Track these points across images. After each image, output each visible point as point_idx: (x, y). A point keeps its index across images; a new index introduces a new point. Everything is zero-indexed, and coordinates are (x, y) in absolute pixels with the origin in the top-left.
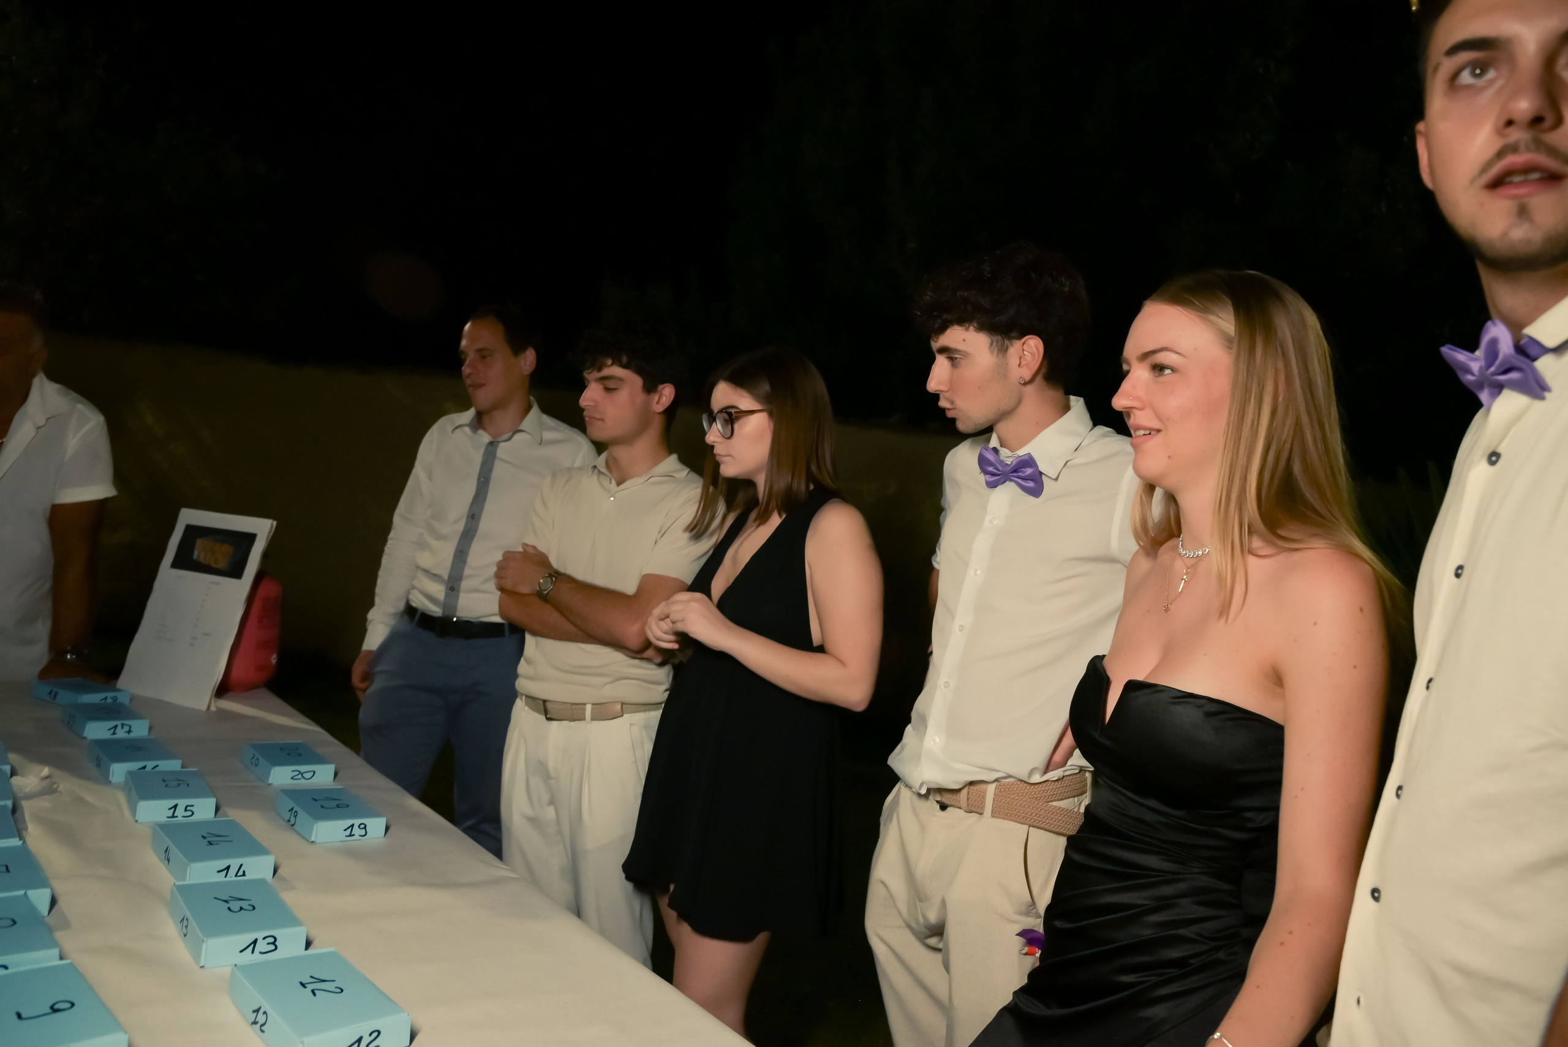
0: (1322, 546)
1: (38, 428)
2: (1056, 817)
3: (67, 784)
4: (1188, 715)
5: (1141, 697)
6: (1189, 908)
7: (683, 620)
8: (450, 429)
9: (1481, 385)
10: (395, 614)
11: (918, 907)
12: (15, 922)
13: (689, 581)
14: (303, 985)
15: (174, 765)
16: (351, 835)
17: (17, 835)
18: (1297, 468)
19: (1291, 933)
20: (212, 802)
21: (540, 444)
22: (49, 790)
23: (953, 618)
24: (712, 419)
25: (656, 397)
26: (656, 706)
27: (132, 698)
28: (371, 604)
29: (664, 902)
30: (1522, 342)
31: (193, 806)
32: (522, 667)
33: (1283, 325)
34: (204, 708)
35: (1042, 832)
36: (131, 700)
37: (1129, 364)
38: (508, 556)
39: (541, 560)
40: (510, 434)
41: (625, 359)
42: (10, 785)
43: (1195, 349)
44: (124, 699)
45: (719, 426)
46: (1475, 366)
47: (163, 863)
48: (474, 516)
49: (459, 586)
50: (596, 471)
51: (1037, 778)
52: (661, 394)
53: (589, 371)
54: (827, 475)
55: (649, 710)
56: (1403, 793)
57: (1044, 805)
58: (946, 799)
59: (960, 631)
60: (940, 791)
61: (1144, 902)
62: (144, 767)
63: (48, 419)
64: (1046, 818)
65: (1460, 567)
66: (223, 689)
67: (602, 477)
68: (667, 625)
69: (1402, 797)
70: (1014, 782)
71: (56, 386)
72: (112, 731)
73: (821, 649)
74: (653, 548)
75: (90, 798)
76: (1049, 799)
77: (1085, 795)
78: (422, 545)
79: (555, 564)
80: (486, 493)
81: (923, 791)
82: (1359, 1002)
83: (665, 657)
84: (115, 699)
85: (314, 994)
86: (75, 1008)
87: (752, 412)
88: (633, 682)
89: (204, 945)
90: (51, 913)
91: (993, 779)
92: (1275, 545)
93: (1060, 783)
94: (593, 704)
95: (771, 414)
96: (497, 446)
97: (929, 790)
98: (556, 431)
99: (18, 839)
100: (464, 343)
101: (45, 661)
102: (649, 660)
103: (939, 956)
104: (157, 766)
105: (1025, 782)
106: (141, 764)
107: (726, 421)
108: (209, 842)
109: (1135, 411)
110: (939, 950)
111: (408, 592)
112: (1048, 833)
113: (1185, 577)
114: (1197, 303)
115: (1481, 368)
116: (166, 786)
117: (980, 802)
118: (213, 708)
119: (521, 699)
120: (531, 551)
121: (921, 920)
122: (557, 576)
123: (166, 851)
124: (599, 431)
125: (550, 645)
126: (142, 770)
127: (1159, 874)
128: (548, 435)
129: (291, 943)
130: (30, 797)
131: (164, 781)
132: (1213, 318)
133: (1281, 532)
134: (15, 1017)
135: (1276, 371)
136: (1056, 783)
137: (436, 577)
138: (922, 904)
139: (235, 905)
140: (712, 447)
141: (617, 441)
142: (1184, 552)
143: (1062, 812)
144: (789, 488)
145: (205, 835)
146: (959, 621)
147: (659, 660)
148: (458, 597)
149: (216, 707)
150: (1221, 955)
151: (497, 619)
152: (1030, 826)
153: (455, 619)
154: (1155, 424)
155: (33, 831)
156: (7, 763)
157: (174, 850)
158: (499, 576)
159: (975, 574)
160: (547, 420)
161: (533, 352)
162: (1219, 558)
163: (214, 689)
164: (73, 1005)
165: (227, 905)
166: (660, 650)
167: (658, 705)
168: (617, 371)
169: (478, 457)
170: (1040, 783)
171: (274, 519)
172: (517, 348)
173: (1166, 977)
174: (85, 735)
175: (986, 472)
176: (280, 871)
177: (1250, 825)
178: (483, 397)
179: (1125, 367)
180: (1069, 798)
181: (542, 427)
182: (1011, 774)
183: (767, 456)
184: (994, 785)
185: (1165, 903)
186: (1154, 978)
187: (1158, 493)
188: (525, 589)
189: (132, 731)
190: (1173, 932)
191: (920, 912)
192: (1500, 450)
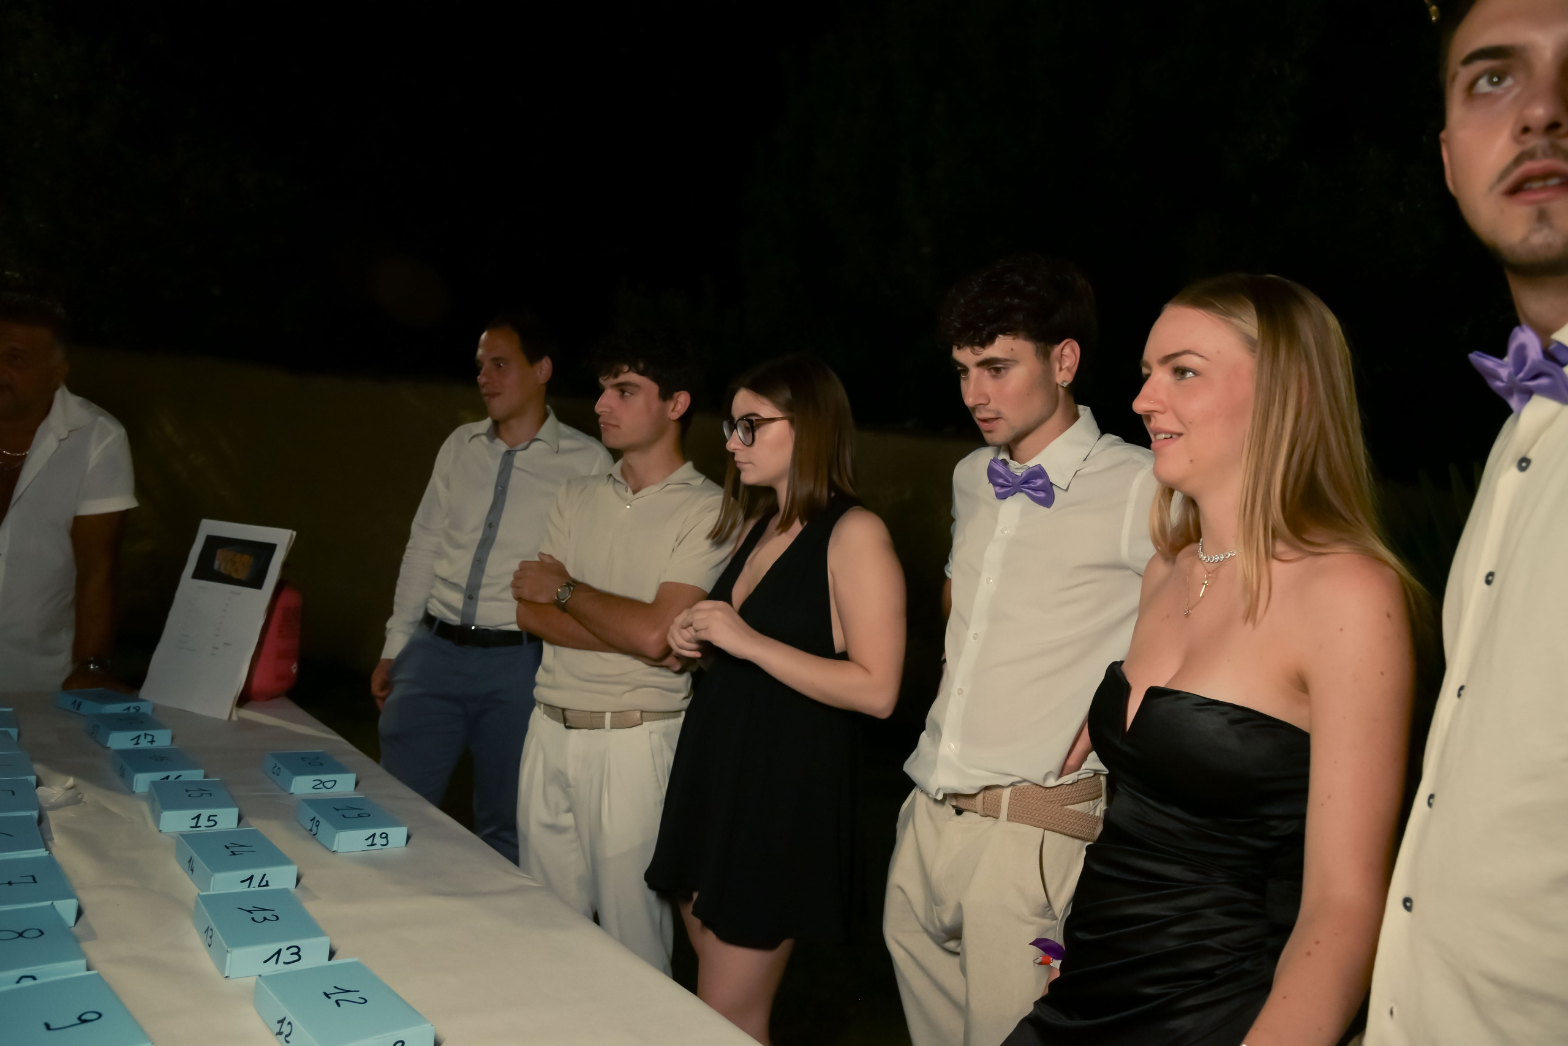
0: (1346, 551)
1: (61, 440)
2: (1071, 820)
3: (92, 795)
4: (1211, 723)
5: (1164, 704)
6: (1214, 919)
7: (707, 629)
8: (467, 437)
9: (1510, 391)
10: (413, 623)
11: (934, 910)
12: (42, 933)
13: (708, 589)
14: (327, 995)
15: (196, 775)
16: (372, 845)
17: (44, 846)
18: (1321, 472)
19: (1318, 942)
20: (234, 812)
21: (557, 453)
22: (74, 801)
23: (967, 626)
24: (733, 427)
25: (671, 405)
26: (674, 714)
27: (155, 708)
28: (389, 613)
29: (687, 911)
30: (1552, 347)
31: (216, 816)
32: (541, 676)
33: (1306, 329)
34: (226, 717)
35: (1057, 835)
36: (154, 709)
37: (1149, 367)
38: (525, 566)
39: (556, 569)
40: (528, 442)
41: (641, 365)
42: (36, 795)
43: (1218, 352)
44: (146, 708)
45: (740, 434)
46: (1504, 373)
47: (186, 872)
48: (491, 525)
49: (477, 594)
50: (611, 479)
51: (1051, 782)
52: (677, 401)
53: (605, 378)
54: (847, 480)
55: (669, 718)
56: (1435, 801)
57: (1059, 808)
58: (962, 804)
59: (975, 639)
60: (956, 796)
61: (1168, 913)
62: (167, 777)
63: (70, 432)
64: (1061, 821)
65: (1491, 574)
66: (244, 699)
67: (618, 485)
68: (690, 633)
69: (1434, 806)
70: (1029, 786)
71: (79, 399)
72: (135, 741)
73: (844, 656)
74: (671, 556)
75: (114, 809)
76: (1064, 803)
77: (1100, 799)
78: (439, 554)
79: (572, 573)
80: (504, 502)
81: (940, 797)
82: (1391, 1012)
83: (686, 665)
84: (138, 709)
85: (339, 1005)
86: (102, 1018)
87: (772, 420)
88: (652, 690)
89: (229, 955)
90: (78, 923)
91: (1009, 784)
92: (1300, 549)
93: (1075, 787)
94: (612, 712)
95: (792, 422)
96: (515, 454)
97: (945, 796)
98: (572, 439)
99: (45, 849)
100: (480, 352)
101: (68, 670)
102: (667, 667)
103: (956, 960)
104: (180, 776)
105: (1040, 786)
106: (164, 774)
107: (747, 428)
108: (232, 852)
109: (1156, 414)
110: (956, 954)
111: (427, 602)
112: (1063, 836)
113: (1206, 582)
114: (1219, 305)
115: (1510, 374)
116: (189, 796)
117: (996, 806)
118: (234, 718)
119: (540, 708)
120: (547, 560)
121: (938, 924)
122: (574, 585)
123: (190, 860)
124: (615, 438)
125: (569, 655)
126: (165, 780)
127: (1182, 884)
128: (565, 444)
129: (314, 954)
130: (55, 807)
131: (187, 791)
132: (1235, 321)
133: (1306, 537)
134: (44, 1028)
135: (1300, 376)
136: (1071, 787)
137: (454, 586)
138: (938, 907)
139: (259, 915)
140: (733, 454)
141: (633, 448)
142: (1205, 558)
143: (1077, 816)
144: (811, 496)
145: (229, 845)
146: (973, 629)
147: (678, 667)
148: (476, 605)
149: (238, 717)
150: (1247, 965)
151: (515, 627)
152: (1045, 829)
153: (473, 628)
154: (1176, 427)
155: (59, 841)
156: (32, 773)
157: (199, 862)
158: (515, 585)
159: (988, 583)
160: (563, 428)
161: (549, 361)
162: (1244, 562)
163: (234, 700)
164: (100, 1015)
165: (252, 915)
166: (679, 657)
167: (677, 713)
168: (633, 377)
169: (495, 466)
170: (1055, 787)
171: (294, 530)
172: (533, 356)
173: (1193, 988)
174: (109, 745)
175: (995, 484)
176: (302, 881)
177: (1274, 833)
178: (499, 406)
179: (1145, 371)
180: (1084, 801)
181: (559, 435)
182: (1028, 779)
183: (789, 462)
184: (1009, 790)
185: (1189, 915)
186: (1179, 989)
187: (1177, 497)
188: (542, 599)
189: (154, 741)
190: (1198, 943)
191: (935, 915)
192: (1530, 456)
